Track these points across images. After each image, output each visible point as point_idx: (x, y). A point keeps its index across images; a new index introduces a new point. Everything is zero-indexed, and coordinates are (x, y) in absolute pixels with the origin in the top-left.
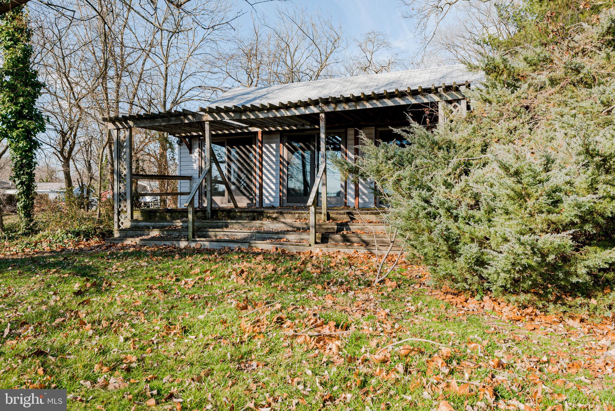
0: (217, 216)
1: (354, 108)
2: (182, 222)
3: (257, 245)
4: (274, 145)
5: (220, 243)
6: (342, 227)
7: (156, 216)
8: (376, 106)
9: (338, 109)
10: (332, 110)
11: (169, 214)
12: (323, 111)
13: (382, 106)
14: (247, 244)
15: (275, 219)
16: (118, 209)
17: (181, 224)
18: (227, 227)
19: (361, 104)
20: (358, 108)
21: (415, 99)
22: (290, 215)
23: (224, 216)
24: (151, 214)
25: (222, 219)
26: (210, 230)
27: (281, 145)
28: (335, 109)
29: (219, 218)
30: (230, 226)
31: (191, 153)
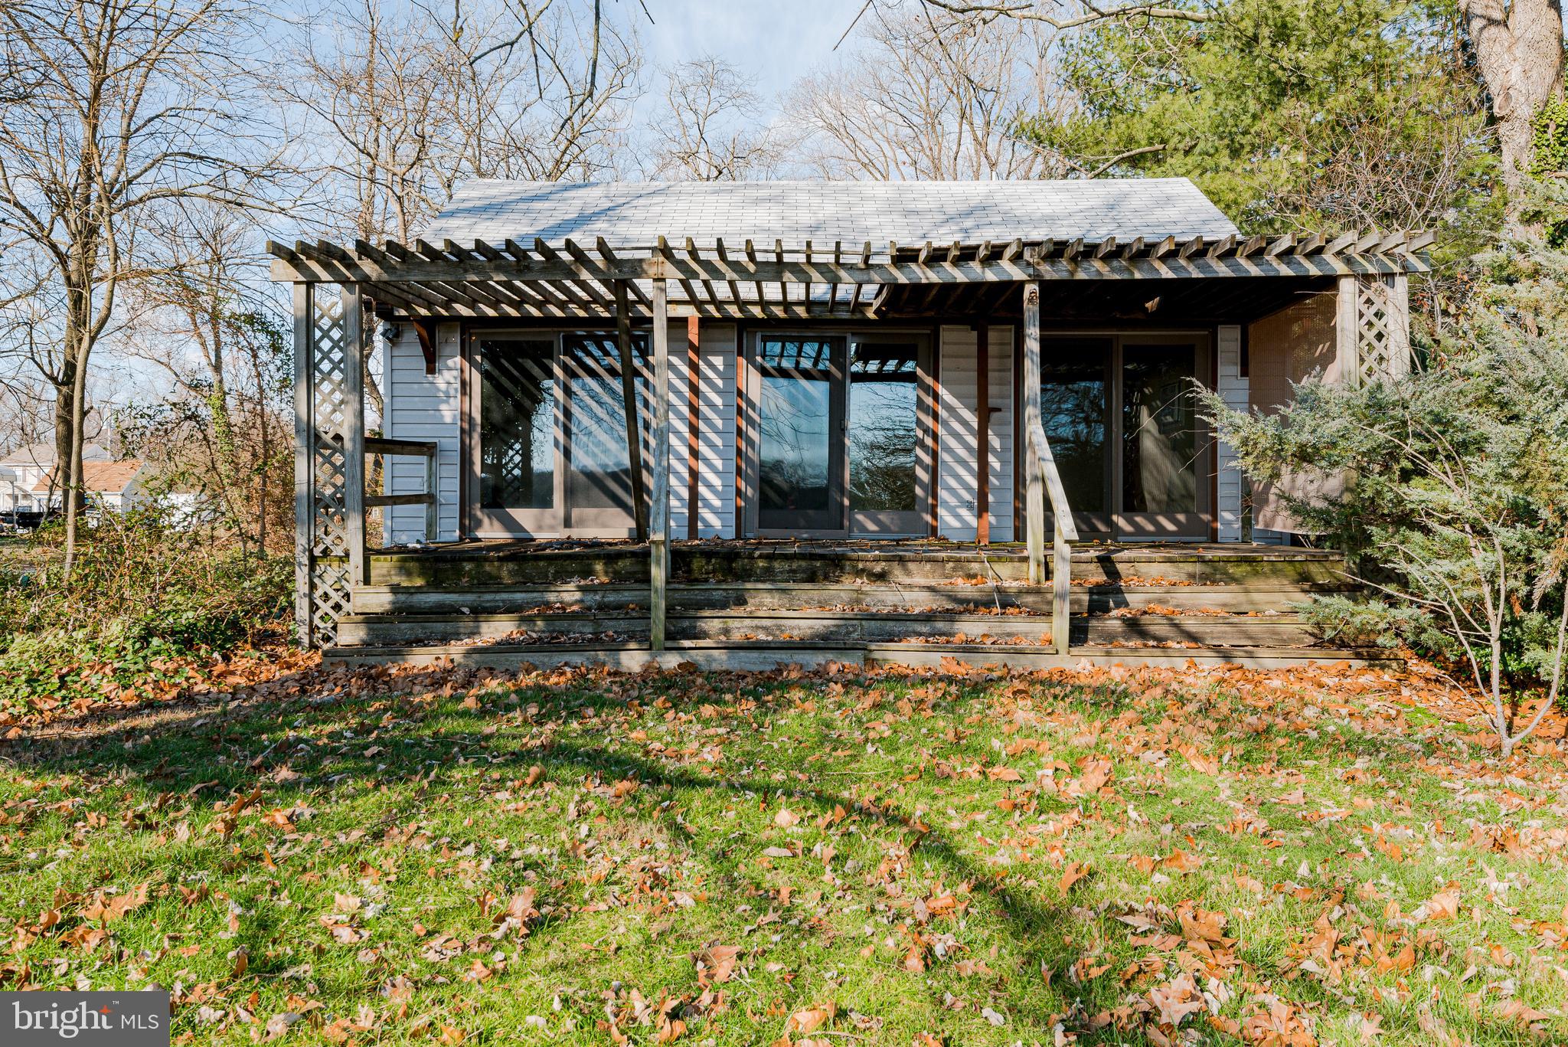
0: (690, 571)
1: (1126, 276)
2: (581, 589)
3: (889, 655)
4: (718, 361)
5: (767, 654)
6: (1103, 598)
7: (459, 573)
8: (1184, 275)
9: (1081, 275)
10: (1065, 276)
11: (511, 566)
12: (1037, 278)
13: (1201, 276)
14: (860, 653)
15: (882, 577)
16: (311, 551)
17: (578, 596)
18: (741, 601)
19: (1145, 266)
20: (1138, 276)
21: (1288, 264)
22: (928, 566)
23: (714, 571)
24: (441, 565)
25: (706, 581)
26: (707, 613)
27: (742, 361)
28: (1072, 273)
29: (696, 575)
30: (751, 601)
31: (431, 370)
